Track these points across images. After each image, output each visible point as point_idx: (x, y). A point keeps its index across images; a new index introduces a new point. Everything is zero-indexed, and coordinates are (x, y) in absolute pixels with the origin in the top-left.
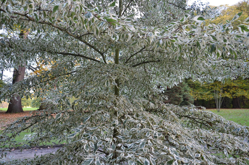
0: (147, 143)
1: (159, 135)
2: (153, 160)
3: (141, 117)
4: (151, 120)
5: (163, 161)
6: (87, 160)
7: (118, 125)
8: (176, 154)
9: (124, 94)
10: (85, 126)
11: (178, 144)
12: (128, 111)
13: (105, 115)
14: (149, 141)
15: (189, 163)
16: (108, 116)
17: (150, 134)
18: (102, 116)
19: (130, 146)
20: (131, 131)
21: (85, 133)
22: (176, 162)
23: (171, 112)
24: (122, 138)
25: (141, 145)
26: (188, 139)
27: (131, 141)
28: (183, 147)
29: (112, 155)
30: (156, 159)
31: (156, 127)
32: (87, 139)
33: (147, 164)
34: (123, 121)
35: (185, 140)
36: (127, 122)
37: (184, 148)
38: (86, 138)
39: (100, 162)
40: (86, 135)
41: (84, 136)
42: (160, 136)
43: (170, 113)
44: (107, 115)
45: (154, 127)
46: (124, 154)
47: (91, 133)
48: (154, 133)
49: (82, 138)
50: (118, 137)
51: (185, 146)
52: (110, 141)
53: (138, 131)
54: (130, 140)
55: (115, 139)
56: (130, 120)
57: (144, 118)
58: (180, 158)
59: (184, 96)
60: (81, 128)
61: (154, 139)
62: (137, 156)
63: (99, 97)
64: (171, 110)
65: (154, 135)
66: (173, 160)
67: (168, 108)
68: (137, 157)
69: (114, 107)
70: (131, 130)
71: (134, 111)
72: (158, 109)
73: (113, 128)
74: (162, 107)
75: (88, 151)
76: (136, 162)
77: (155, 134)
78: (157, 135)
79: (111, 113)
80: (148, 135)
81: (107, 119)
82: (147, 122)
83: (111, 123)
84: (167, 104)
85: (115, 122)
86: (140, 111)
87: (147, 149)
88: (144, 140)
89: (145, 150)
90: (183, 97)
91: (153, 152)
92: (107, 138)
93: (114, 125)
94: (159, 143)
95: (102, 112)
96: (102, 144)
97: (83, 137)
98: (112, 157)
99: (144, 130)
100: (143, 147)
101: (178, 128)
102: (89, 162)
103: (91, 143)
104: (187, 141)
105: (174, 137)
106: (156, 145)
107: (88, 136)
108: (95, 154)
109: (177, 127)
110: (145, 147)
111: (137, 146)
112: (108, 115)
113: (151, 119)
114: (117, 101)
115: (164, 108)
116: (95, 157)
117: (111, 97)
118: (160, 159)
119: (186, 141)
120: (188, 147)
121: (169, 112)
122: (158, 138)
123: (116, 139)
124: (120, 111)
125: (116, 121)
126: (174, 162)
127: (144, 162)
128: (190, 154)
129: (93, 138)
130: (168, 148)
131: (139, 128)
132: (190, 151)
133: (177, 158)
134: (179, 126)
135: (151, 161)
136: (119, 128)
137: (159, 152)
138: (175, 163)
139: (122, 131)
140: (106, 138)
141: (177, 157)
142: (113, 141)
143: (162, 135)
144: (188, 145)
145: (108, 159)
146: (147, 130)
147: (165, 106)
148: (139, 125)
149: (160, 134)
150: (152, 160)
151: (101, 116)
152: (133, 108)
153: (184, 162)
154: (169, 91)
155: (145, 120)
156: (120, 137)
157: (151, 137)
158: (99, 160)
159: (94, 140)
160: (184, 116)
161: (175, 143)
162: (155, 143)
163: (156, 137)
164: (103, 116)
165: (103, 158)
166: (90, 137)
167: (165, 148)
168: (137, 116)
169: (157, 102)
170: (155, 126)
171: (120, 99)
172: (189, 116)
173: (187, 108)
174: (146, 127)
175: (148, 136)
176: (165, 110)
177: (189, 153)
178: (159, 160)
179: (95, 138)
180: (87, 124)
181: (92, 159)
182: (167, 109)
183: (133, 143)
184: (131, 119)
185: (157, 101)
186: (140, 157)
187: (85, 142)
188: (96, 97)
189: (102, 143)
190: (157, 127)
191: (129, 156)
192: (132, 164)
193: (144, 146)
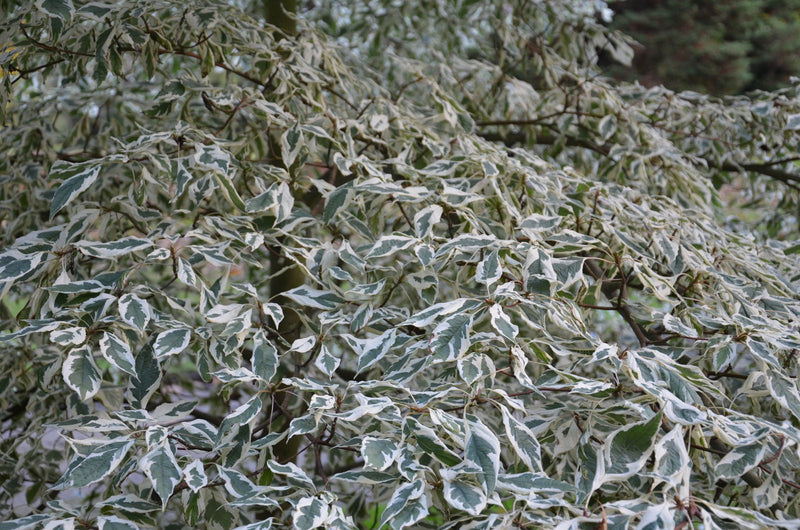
0: (484, 325)
1: (562, 272)
2: (522, 427)
3: (447, 167)
4: (512, 185)
5: (587, 437)
6: (89, 449)
7: (289, 221)
8: (675, 389)
9: (336, 37)
10: (64, 234)
11: (694, 333)
12: (354, 130)
13: (197, 157)
14: (496, 311)
15: (765, 448)
16: (222, 163)
17: (500, 270)
18: (181, 167)
19: (374, 353)
20: (378, 251)
21: (64, 279)
22: (676, 435)
23: (654, 135)
24: (319, 299)
25: (445, 340)
26: (765, 304)
27: (376, 316)
28: (725, 351)
29: (251, 410)
30: (542, 429)
31: (543, 223)
32: (86, 321)
33: (485, 453)
34: (326, 196)
35: (738, 306)
36: (348, 196)
37: (733, 355)
38: (78, 311)
39: (174, 461)
40: (71, 294)
41: (61, 300)
42: (570, 281)
43: (644, 146)
44: (215, 157)
45: (532, 224)
46: (331, 402)
47: (106, 281)
48: (530, 262)
49: (50, 314)
50: (290, 294)
51: (740, 339)
52: (239, 325)
53: (425, 254)
54: (370, 314)
55: (273, 308)
56: (373, 187)
57: (467, 173)
58: (703, 416)
59: (759, 44)
60: (38, 248)
61: (526, 296)
62: (421, 406)
63: (154, 37)
64: (653, 124)
65: (526, 275)
66: (654, 421)
67: (632, 111)
68: (417, 413)
69: (262, 104)
70: (378, 244)
71: (395, 132)
72: (566, 116)
73: (257, 240)
74: (595, 106)
75: (89, 395)
76: (411, 448)
77: (538, 267)
78: (551, 276)
79: (241, 143)
80: (490, 271)
81: (212, 187)
82: (481, 198)
83: (241, 207)
84: (627, 89)
85: (267, 199)
86: (441, 127)
87: (484, 364)
88: (460, 303)
89: (472, 370)
90: (750, 55)
91: (525, 381)
92: (218, 309)
93: (265, 223)
94: (564, 324)
95: (180, 140)
96: (186, 343)
97: (55, 310)
98: (253, 421)
99: (464, 243)
100: (457, 347)
101: (697, 232)
102: (105, 462)
103: (111, 341)
104: (755, 309)
105: (662, 288)
106: (538, 333)
107: (91, 301)
108: (145, 413)
109: (687, 225)
110: (471, 350)
111: (420, 345)
112: (218, 152)
113: (515, 176)
114: (279, 66)
115: (607, 111)
116: (139, 432)
117: (234, 41)
118: (571, 423)
119: (745, 312)
120: (760, 349)
121: (641, 134)
122: (553, 291)
123: (280, 312)
124: (299, 128)
125: (275, 194)
126: (663, 441)
127: (464, 442)
128: (773, 393)
129: (123, 308)
130: (622, 355)
131: (430, 233)
132: (771, 372)
133: (683, 413)
134: (705, 223)
135: (512, 438)
136: (297, 239)
137: (561, 382)
138: (671, 446)
139: (318, 259)
140: (209, 306)
141: (682, 405)
142: (263, 321)
143: (580, 274)
144: (764, 334)
145: (231, 435)
146: (485, 242)
147: (611, 100)
148: (428, 216)
149: (572, 269)
150: (515, 431)
151: (175, 165)
152: (387, 112)
153: (729, 437)
154: (655, 14)
155: (473, 183)
156: (303, 297)
157: (510, 286)
158: (167, 446)
159: (131, 321)
160: (748, 168)
161: (668, 327)
162: (532, 324)
163: (543, 287)
164: (186, 163)
165: (196, 431)
166: (102, 303)
167: (600, 355)
168: (421, 157)
169: (559, 73)
170: (535, 217)
171: (302, 51)
172: (784, 162)
173: (765, 109)
174: (475, 223)
175: (489, 282)
176: (610, 123)
177: (764, 387)
178: (566, 432)
179: (135, 308)
180: (74, 220)
181: (121, 445)
182: (625, 114)
183: (392, 333)
184: (379, 180)
185: (555, 67)
186: (437, 416)
187: (70, 336)
188: (131, 32)
189: (188, 337)
190: (551, 222)
191: (366, 408)
192: (387, 457)
193: (466, 344)
